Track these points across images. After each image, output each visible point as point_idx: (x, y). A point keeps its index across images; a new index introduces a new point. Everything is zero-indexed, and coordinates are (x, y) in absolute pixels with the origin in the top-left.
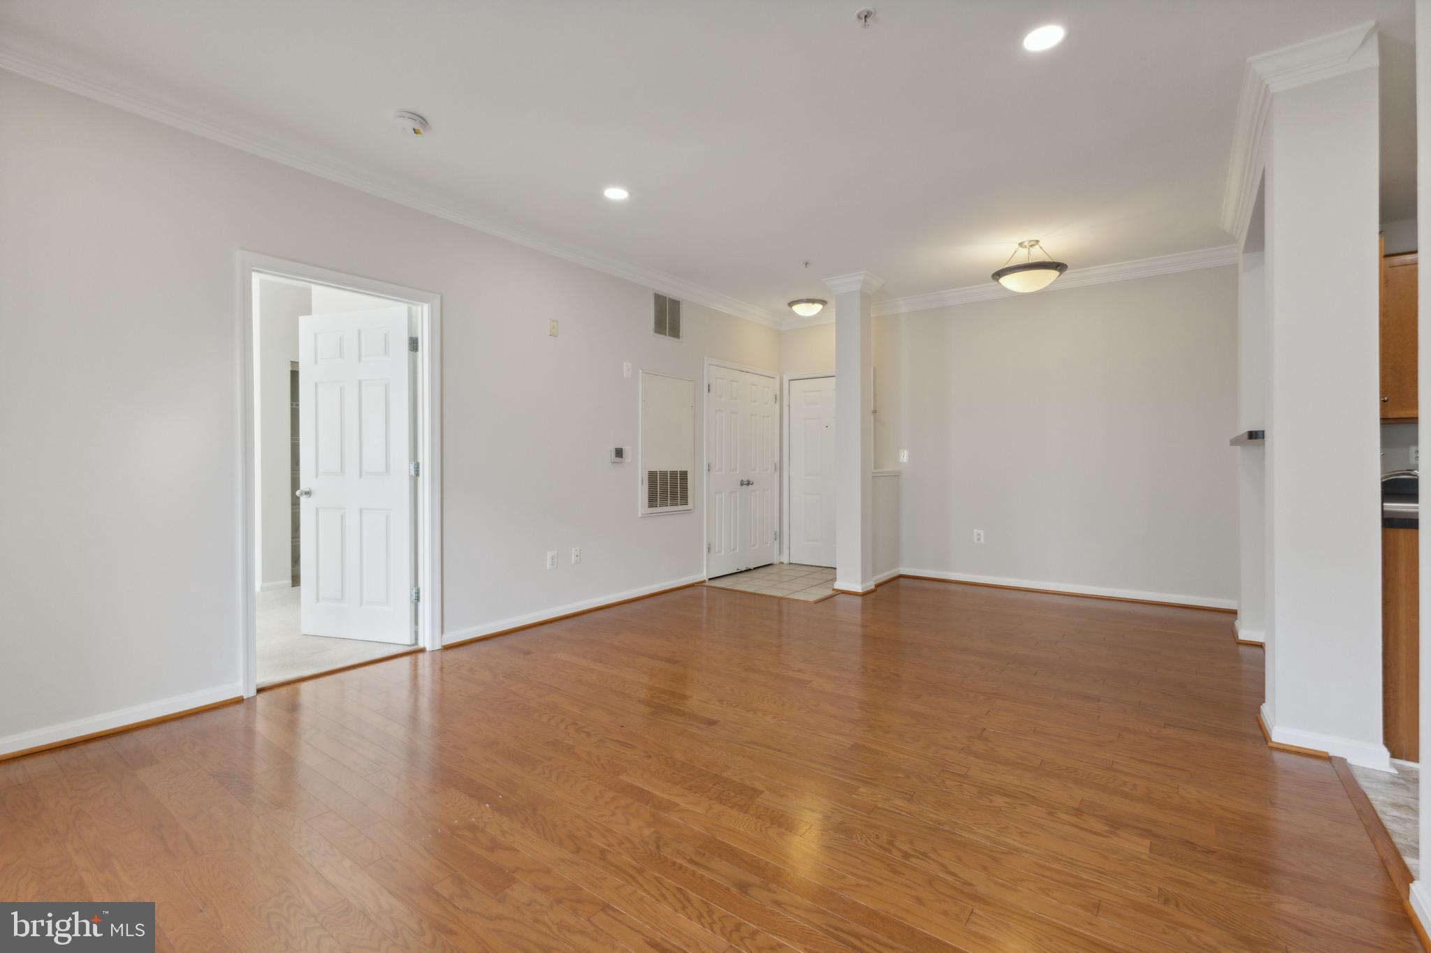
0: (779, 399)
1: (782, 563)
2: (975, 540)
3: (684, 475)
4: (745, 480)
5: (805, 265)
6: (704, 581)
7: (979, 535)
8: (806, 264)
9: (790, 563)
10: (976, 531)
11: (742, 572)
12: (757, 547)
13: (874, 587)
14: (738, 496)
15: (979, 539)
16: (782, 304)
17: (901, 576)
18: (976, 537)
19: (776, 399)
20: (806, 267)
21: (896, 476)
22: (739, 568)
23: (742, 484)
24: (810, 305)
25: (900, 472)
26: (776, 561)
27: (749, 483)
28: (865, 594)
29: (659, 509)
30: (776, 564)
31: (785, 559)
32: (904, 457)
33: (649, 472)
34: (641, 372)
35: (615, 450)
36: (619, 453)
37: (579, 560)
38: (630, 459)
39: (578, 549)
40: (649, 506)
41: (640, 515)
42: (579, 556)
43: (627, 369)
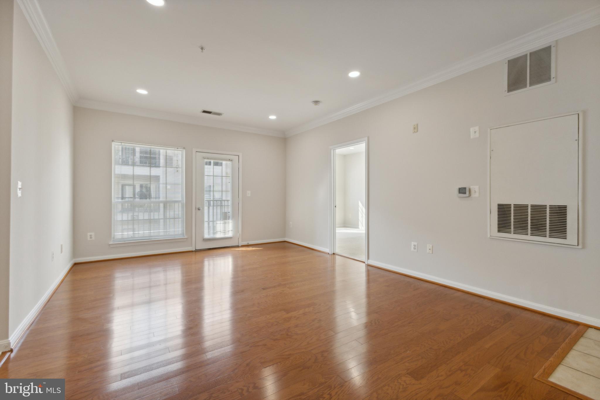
3: (562, 210)
29: (513, 236)
33: (498, 204)
34: (489, 130)
35: (458, 189)
36: (462, 191)
37: (431, 252)
38: (477, 195)
39: (431, 246)
40: (499, 231)
41: (489, 236)
42: (431, 249)
43: (474, 132)
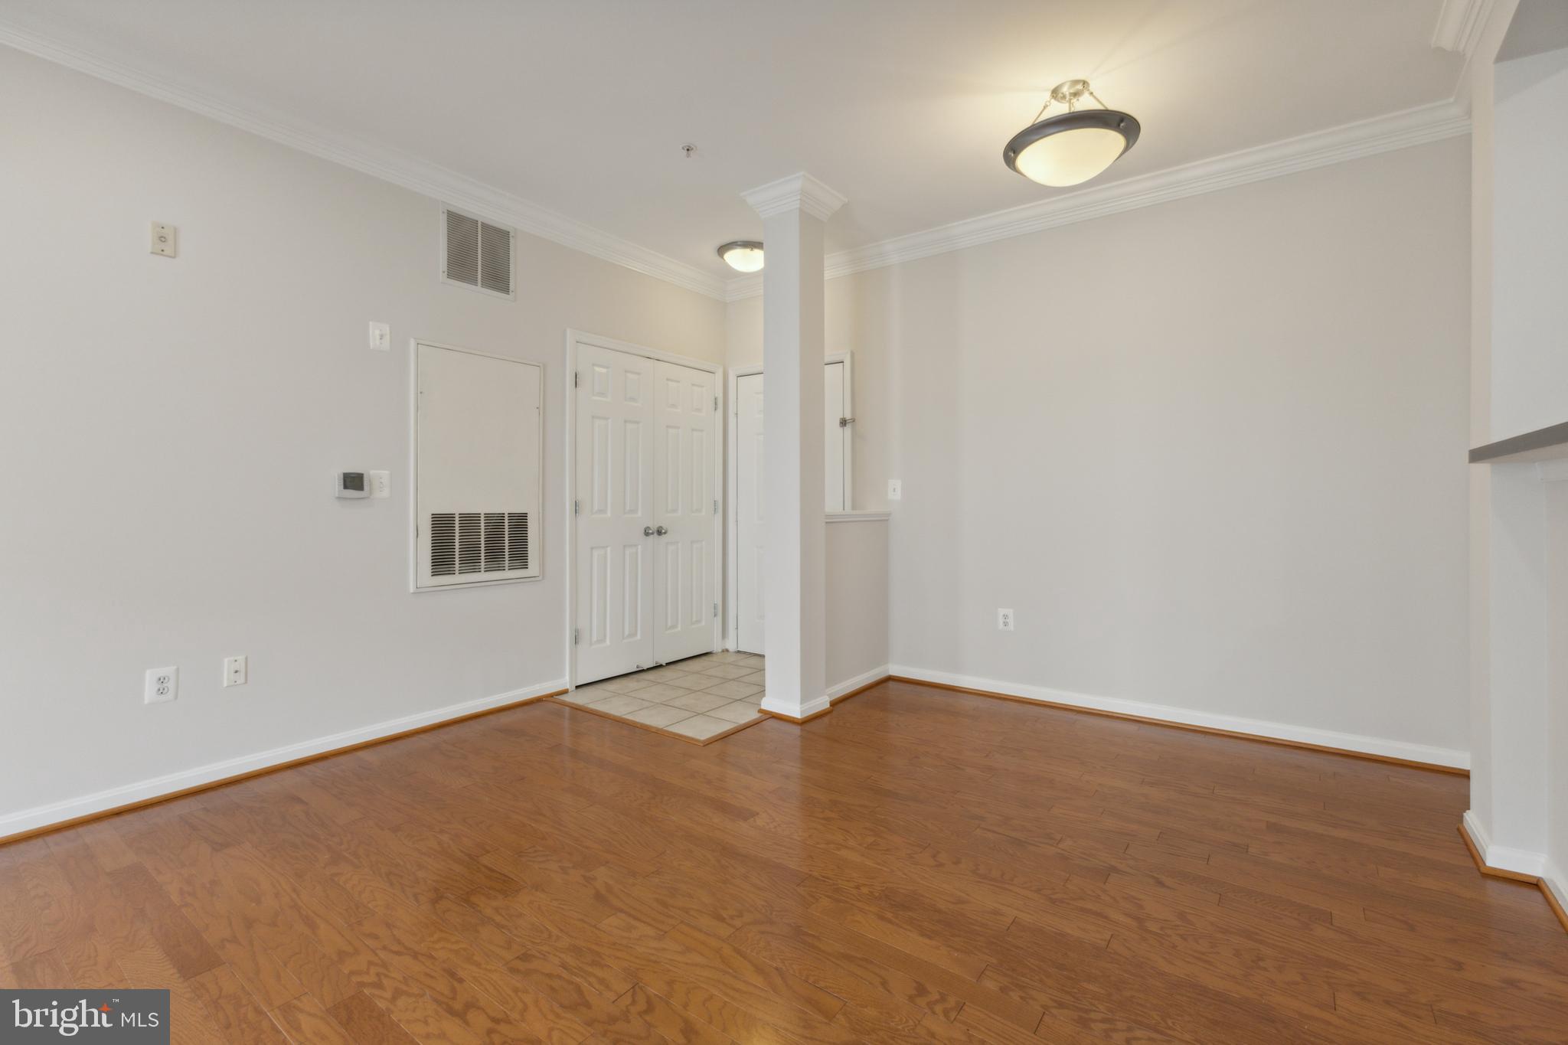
0: (722, 404)
1: (727, 651)
2: (1001, 626)
3: (520, 522)
4: (654, 526)
5: (685, 152)
6: (565, 692)
7: (1006, 617)
8: (688, 150)
9: (739, 652)
10: (1002, 611)
11: (643, 671)
12: (679, 629)
13: (828, 706)
14: (639, 550)
15: (1006, 624)
16: (708, 251)
17: (890, 679)
18: (1001, 621)
19: (716, 404)
20: (688, 156)
21: (882, 521)
22: (640, 665)
23: (647, 534)
24: (747, 251)
25: (889, 515)
26: (716, 647)
27: (660, 532)
28: (804, 722)
29: (458, 578)
30: (716, 653)
31: (731, 645)
32: (895, 491)
33: (433, 515)
34: (412, 343)
35: (342, 476)
36: (353, 482)
37: (242, 680)
38: (385, 493)
39: (241, 658)
40: (435, 574)
41: (412, 589)
42: (243, 671)
43: (377, 334)
